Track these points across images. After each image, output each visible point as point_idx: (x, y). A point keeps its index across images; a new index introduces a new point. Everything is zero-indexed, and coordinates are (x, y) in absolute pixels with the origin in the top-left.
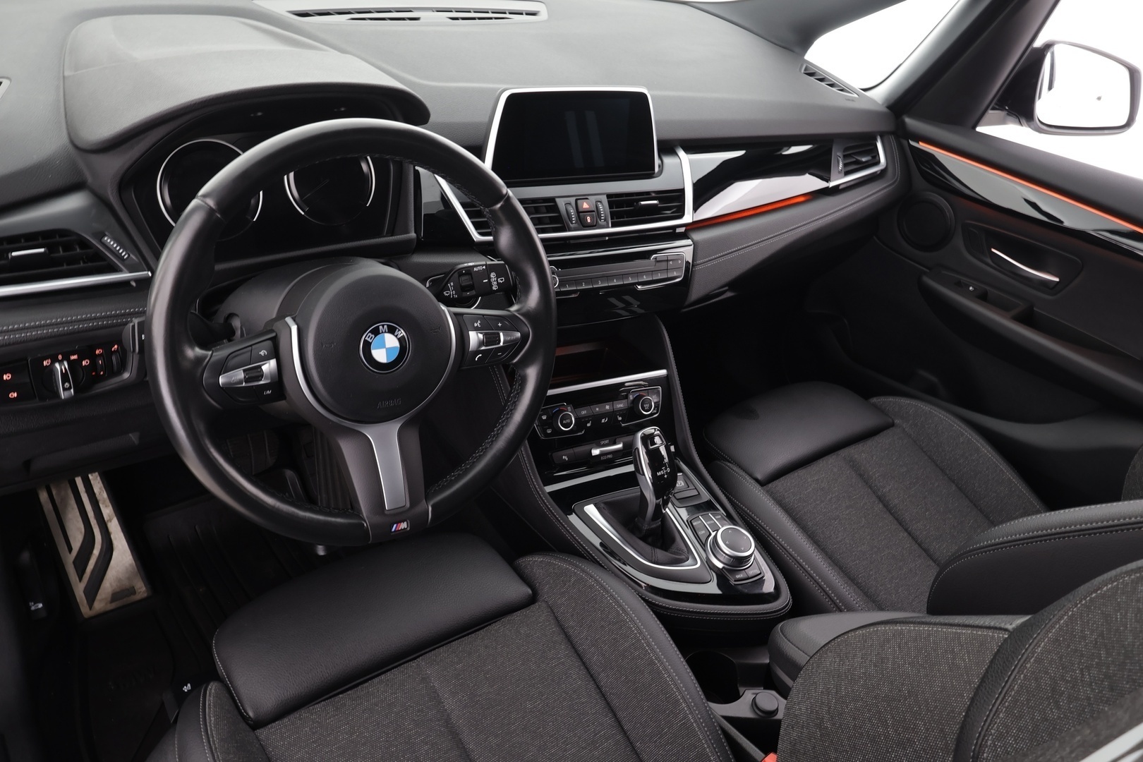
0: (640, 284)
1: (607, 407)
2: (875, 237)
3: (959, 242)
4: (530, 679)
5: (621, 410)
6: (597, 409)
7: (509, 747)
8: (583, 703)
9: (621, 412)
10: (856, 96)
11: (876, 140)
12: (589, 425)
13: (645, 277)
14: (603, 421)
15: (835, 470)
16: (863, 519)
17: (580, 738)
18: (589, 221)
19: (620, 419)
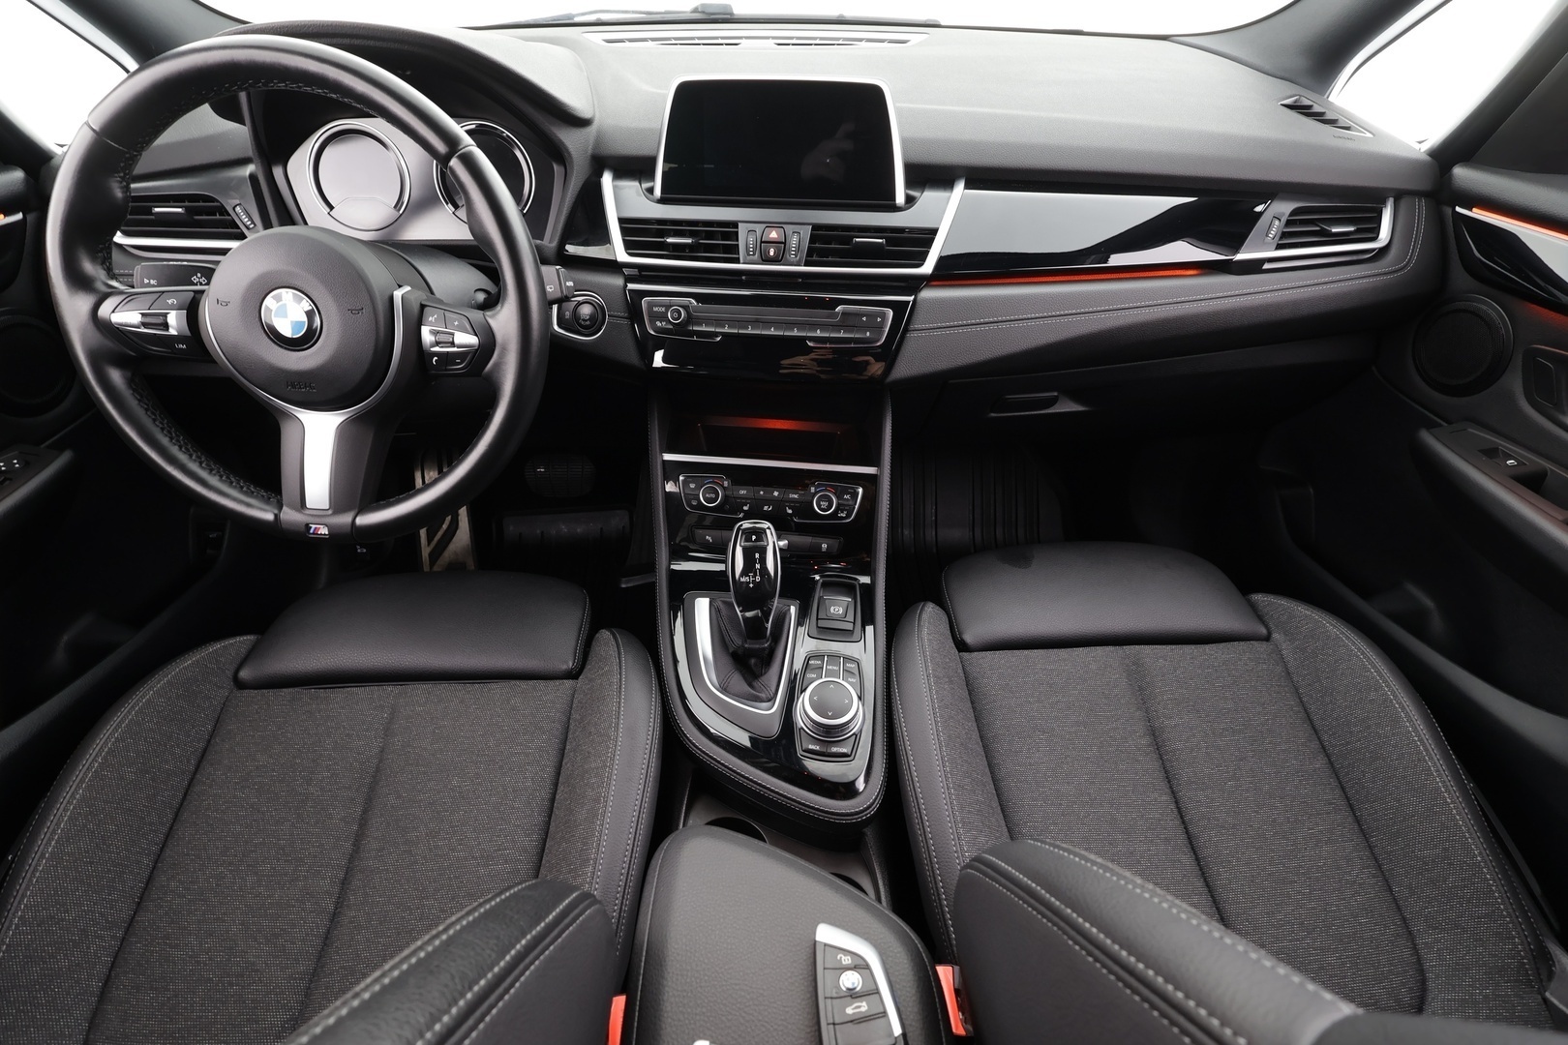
0: (812, 339)
1: (776, 494)
2: (1374, 368)
3: (1514, 382)
4: (478, 755)
5: (794, 501)
6: (762, 493)
7: (402, 815)
8: (513, 808)
9: (792, 503)
10: (1370, 135)
11: (1384, 202)
12: (746, 508)
13: (818, 331)
14: (766, 508)
15: (1093, 667)
16: (1095, 749)
17: (479, 844)
18: (772, 253)
19: (790, 511)
